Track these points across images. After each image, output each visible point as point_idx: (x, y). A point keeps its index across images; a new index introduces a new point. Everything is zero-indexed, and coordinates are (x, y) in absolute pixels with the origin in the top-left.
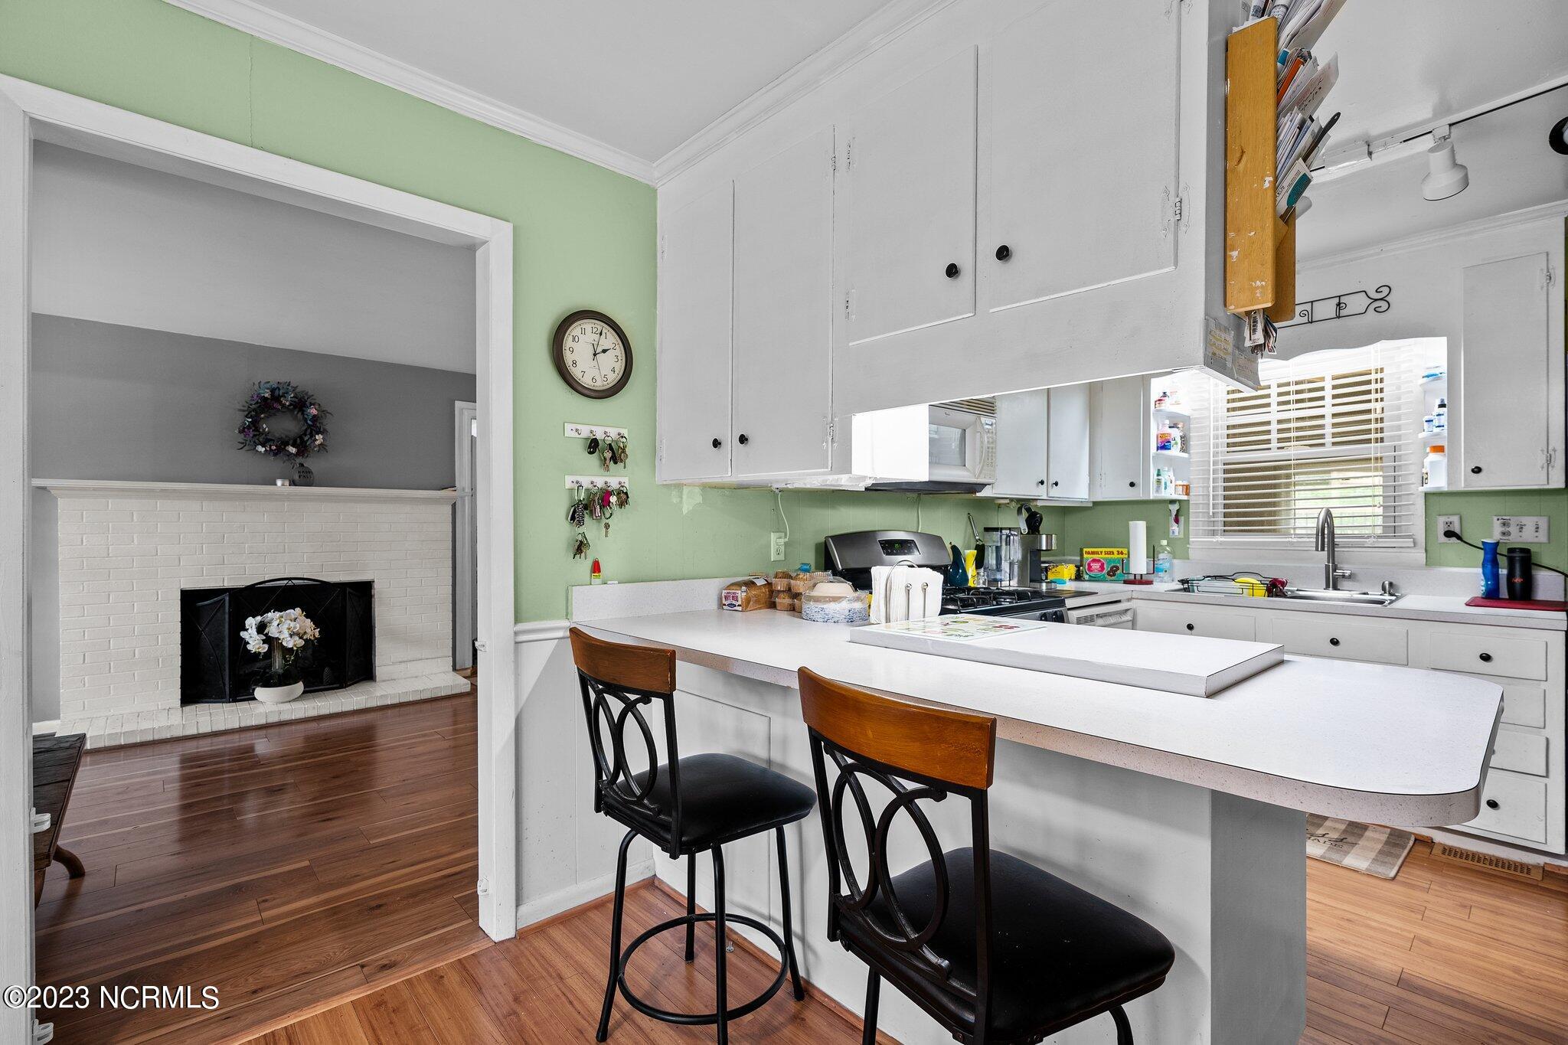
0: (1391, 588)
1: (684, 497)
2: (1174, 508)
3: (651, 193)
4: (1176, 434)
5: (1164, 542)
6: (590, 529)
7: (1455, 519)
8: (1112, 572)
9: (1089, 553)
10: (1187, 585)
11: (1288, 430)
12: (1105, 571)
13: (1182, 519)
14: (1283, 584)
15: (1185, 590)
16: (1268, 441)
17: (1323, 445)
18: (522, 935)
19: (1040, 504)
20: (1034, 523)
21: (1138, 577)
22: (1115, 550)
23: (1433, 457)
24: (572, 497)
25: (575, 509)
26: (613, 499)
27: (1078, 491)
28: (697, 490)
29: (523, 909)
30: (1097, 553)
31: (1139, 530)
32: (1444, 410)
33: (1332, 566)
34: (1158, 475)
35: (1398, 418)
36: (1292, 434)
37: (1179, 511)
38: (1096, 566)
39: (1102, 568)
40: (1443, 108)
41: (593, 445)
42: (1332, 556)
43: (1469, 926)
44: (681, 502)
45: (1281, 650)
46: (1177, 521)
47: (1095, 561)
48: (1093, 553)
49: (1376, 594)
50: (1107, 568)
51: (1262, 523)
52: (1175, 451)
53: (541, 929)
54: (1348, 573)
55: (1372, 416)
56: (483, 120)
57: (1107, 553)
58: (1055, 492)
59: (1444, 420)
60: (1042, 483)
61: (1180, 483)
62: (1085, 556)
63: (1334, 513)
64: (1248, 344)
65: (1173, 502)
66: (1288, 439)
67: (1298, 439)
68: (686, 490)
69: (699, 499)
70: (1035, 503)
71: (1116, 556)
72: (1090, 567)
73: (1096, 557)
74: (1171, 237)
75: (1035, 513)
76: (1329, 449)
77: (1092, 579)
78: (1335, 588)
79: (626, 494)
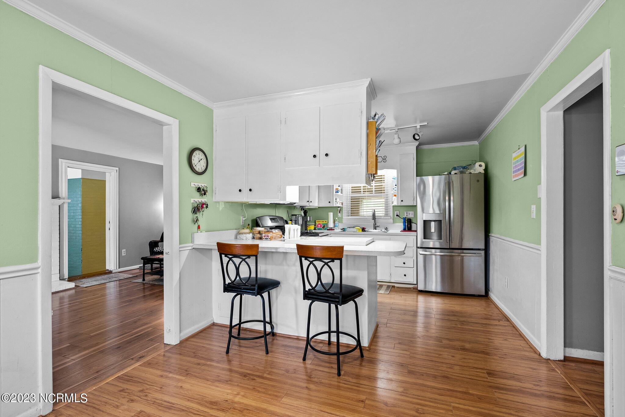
0: (386, 229)
1: (220, 205)
2: (339, 209)
3: (212, 111)
4: (340, 188)
5: (337, 218)
6: (199, 215)
7: (398, 212)
8: (324, 227)
9: (317, 222)
10: (344, 230)
11: (365, 189)
12: (322, 227)
13: (341, 212)
14: (365, 229)
15: (343, 231)
16: (361, 192)
17: (372, 193)
18: (182, 342)
19: (307, 207)
20: (305, 213)
21: (331, 228)
22: (324, 221)
23: (394, 197)
24: (193, 205)
25: (194, 210)
26: (205, 206)
27: (315, 204)
28: (223, 203)
29: (182, 334)
30: (320, 222)
31: (331, 215)
32: (396, 187)
33: (375, 224)
34: (336, 200)
35: (388, 188)
36: (366, 190)
37: (339, 210)
38: (319, 226)
39: (321, 226)
40: (397, 126)
41: (199, 189)
42: (375, 221)
43: (402, 299)
44: (219, 207)
45: (373, 239)
46: (340, 212)
47: (319, 224)
48: (319, 222)
49: (384, 230)
50: (322, 226)
51: (355, 213)
52: (339, 193)
53: (187, 339)
54: (378, 225)
55: (383, 187)
56: (168, 86)
57: (322, 222)
58: (311, 204)
59: (396, 189)
60: (308, 201)
61: (340, 202)
62: (317, 223)
63: (376, 210)
64: (371, 179)
65: (339, 207)
66: (365, 192)
67: (368, 191)
68: (220, 203)
69: (223, 206)
70: (305, 207)
71: (324, 223)
72: (318, 226)
73: (319, 223)
74: (360, 159)
75: (306, 210)
76: (374, 194)
77: (319, 229)
78: (376, 229)
79: (207, 204)
